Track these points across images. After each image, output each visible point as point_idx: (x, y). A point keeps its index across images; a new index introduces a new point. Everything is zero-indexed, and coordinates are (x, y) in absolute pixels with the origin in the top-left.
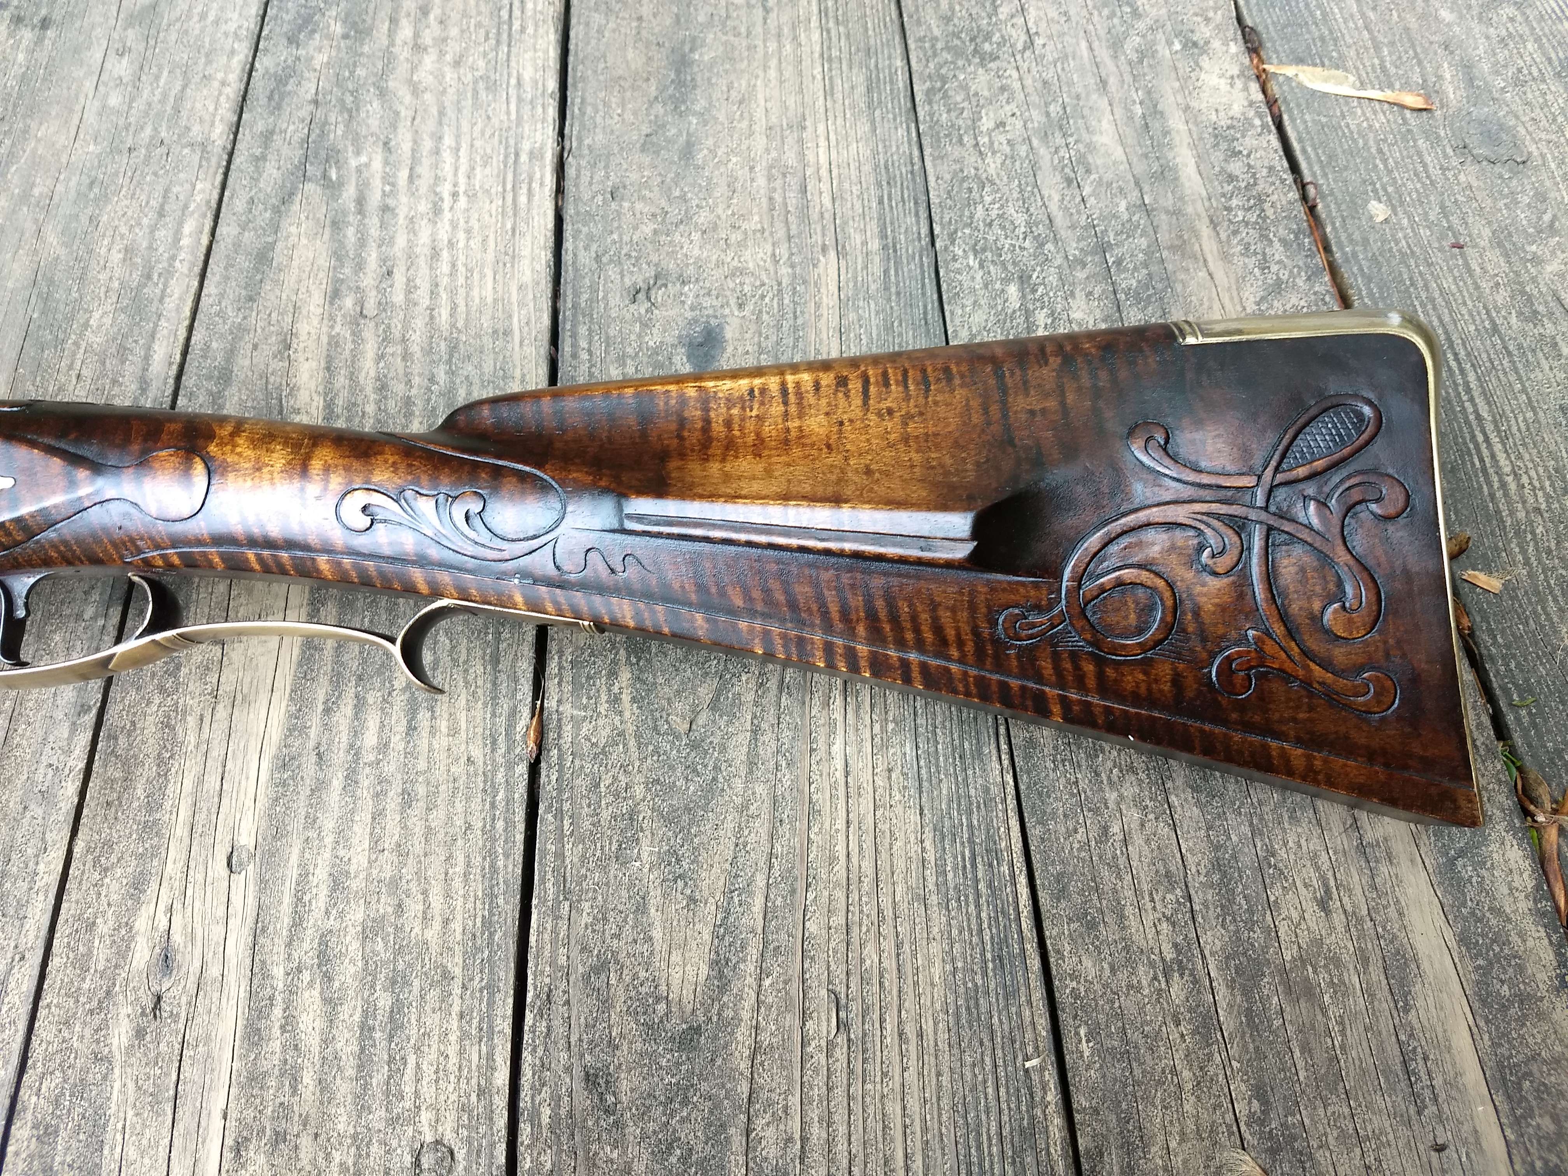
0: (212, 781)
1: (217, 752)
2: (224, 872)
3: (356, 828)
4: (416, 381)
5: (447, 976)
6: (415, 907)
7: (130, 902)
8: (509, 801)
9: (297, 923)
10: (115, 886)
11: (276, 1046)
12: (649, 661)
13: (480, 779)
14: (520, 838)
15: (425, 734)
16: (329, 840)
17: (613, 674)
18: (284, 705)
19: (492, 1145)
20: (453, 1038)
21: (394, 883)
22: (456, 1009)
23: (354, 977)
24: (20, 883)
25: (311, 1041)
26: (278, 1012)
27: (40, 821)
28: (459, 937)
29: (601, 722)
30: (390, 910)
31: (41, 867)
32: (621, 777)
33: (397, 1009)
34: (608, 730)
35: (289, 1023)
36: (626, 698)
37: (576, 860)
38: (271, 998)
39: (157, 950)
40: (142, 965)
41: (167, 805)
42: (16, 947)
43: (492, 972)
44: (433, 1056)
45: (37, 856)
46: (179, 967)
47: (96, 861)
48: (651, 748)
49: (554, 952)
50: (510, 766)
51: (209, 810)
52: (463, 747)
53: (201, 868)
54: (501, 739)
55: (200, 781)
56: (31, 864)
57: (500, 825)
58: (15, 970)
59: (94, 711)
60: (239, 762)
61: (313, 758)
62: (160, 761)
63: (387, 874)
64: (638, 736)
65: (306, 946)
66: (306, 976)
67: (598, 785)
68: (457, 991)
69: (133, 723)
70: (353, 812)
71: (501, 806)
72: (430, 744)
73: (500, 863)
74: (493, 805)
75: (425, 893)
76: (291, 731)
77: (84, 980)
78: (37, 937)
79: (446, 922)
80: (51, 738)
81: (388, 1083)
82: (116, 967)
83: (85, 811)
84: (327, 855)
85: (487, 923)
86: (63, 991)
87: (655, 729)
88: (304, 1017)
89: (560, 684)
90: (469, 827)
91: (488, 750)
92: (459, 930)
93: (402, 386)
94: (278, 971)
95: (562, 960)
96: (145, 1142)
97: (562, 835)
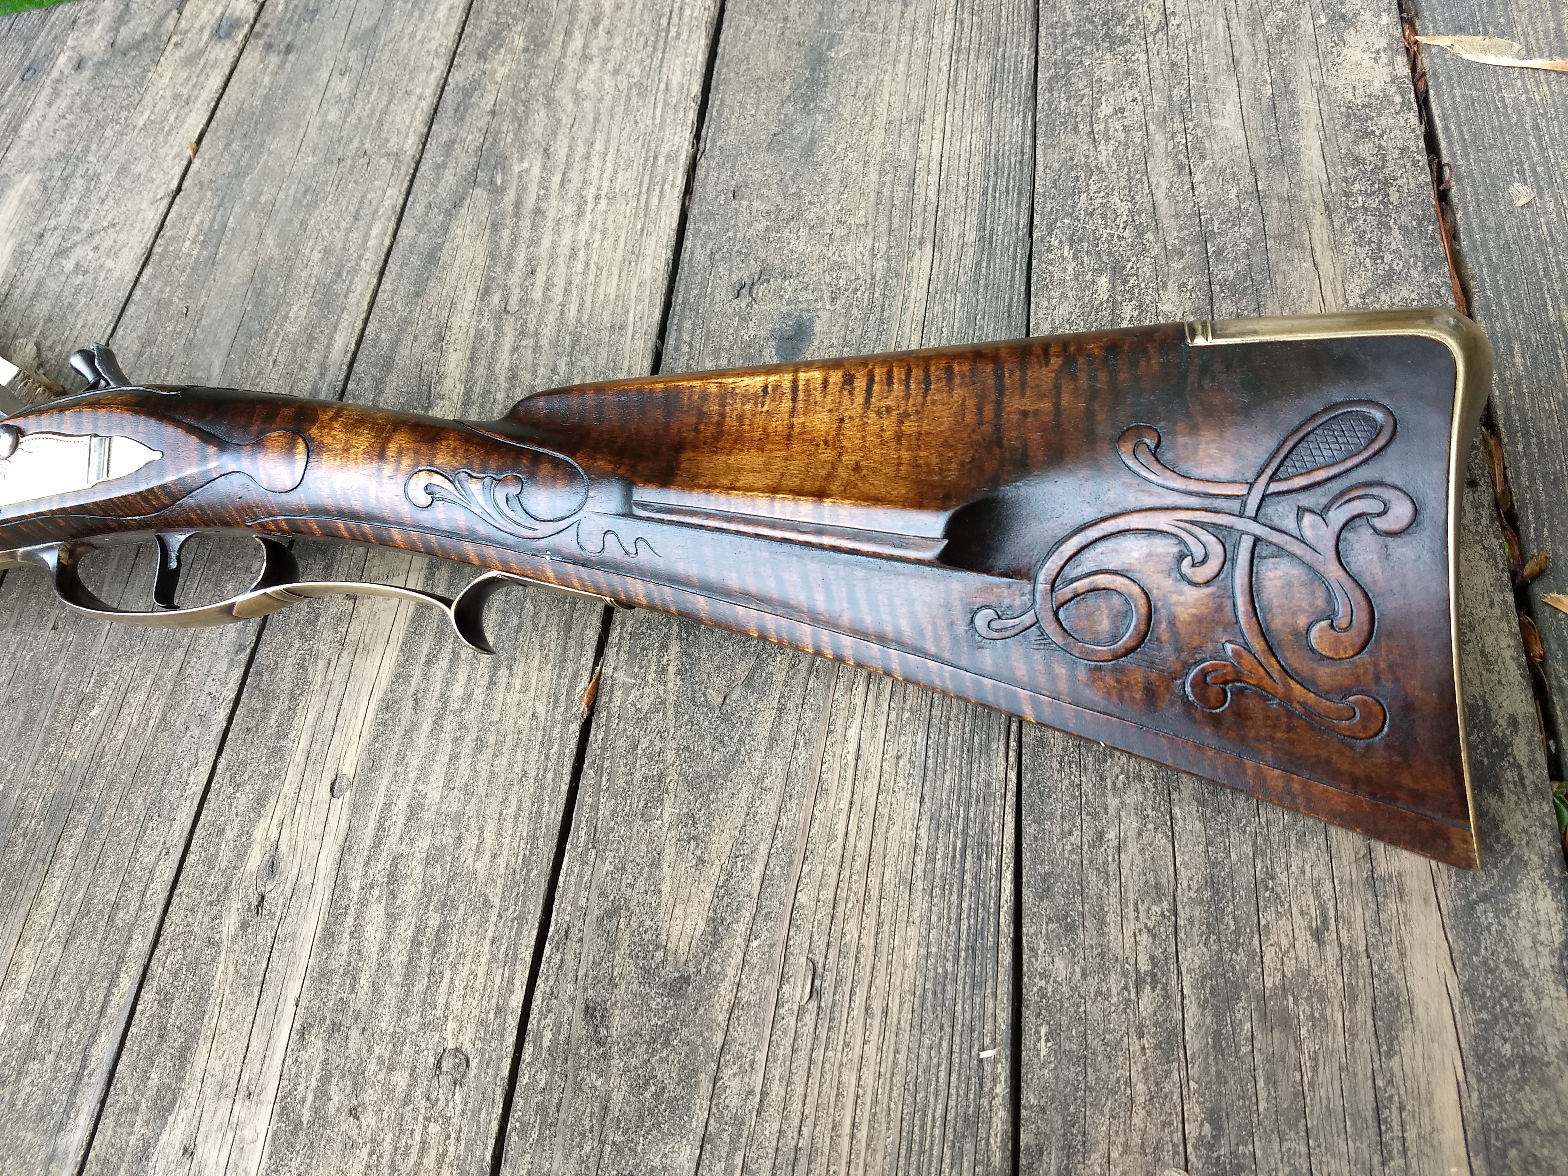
0: (330, 717)
1: (337, 692)
2: (328, 797)
3: (435, 767)
5: (487, 904)
6: (470, 841)
7: (252, 815)
8: (561, 754)
9: (377, 845)
10: (243, 800)
11: (344, 948)
12: (696, 637)
13: (540, 732)
14: (565, 788)
15: (502, 689)
16: (412, 775)
17: (664, 647)
18: (395, 654)
19: (500, 1059)
20: (484, 959)
21: (458, 818)
22: (490, 934)
23: (415, 895)
24: (174, 791)
25: (372, 948)
26: (350, 920)
27: (196, 740)
28: (502, 871)
29: (648, 690)
30: (451, 841)
31: (192, 778)
32: (657, 742)
33: (444, 928)
34: (652, 697)
35: (357, 931)
36: (672, 669)
37: (607, 813)
38: (347, 908)
39: (267, 857)
40: (254, 869)
41: (292, 735)
42: (164, 843)
43: (524, 906)
44: (465, 974)
45: (190, 769)
46: (282, 873)
47: (232, 778)
48: (684, 716)
49: (577, 893)
50: (566, 726)
51: (323, 741)
52: (531, 703)
53: (310, 791)
54: (563, 698)
55: (320, 716)
56: (184, 775)
57: (550, 775)
58: (161, 862)
59: (248, 650)
60: (353, 702)
61: (411, 704)
62: (293, 697)
63: (453, 810)
64: (677, 705)
65: (380, 866)
66: (376, 892)
67: (635, 748)
68: (493, 918)
69: (276, 663)
70: (435, 753)
71: (553, 758)
72: (505, 699)
73: (545, 810)
74: (547, 757)
75: (481, 829)
76: (397, 678)
77: (210, 875)
78: (181, 837)
79: (494, 856)
80: (214, 671)
81: (425, 993)
82: (235, 867)
83: (230, 735)
84: (409, 788)
85: (526, 861)
86: (193, 884)
87: (691, 699)
88: (369, 927)
89: (618, 652)
90: (525, 774)
91: (550, 707)
92: (504, 865)
94: (355, 885)
95: (582, 902)
96: (235, 1016)
97: (599, 790)
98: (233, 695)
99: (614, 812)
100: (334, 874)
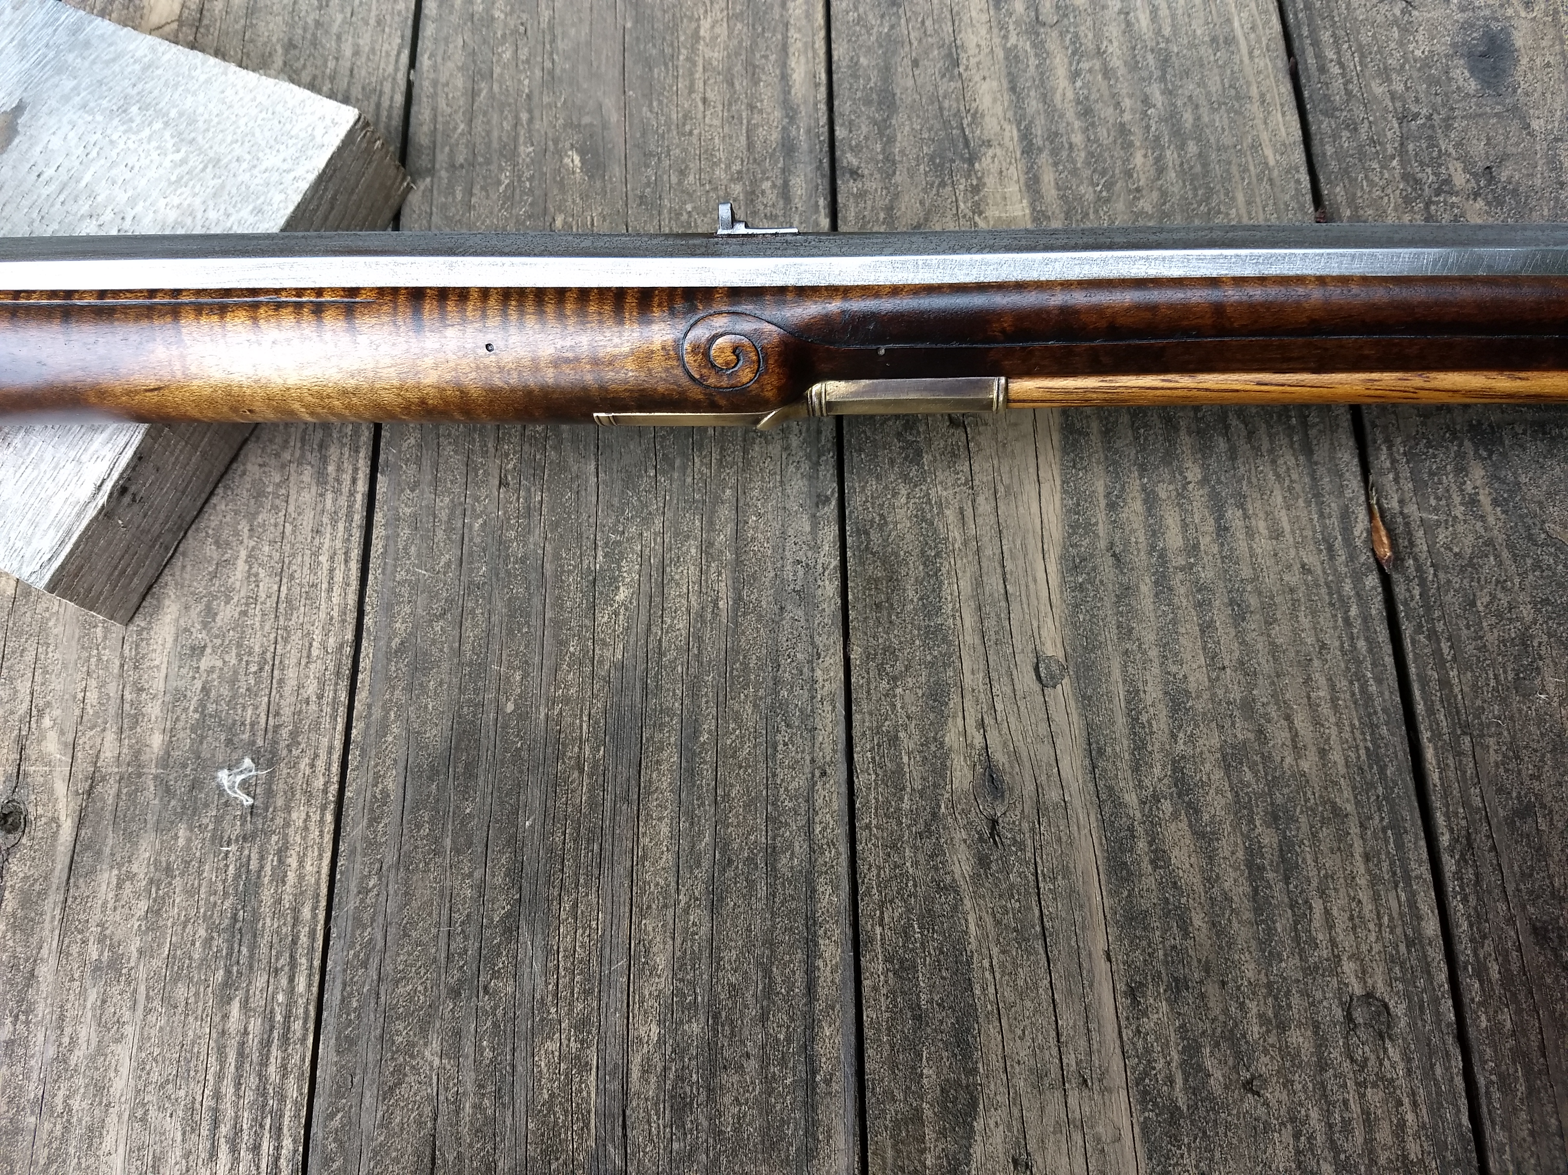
0: (993, 583)
1: (990, 550)
2: (1037, 687)
3: (1183, 641)
4: (1127, 103)
5: (1337, 813)
6: (1279, 735)
7: (932, 716)
8: (1366, 618)
9: (1139, 746)
10: (909, 697)
11: (1149, 882)
12: (1504, 455)
13: (1324, 590)
14: (1389, 660)
15: (1241, 535)
16: (1153, 653)
17: (1461, 470)
18: (1057, 497)
20: (1362, 881)
21: (1248, 706)
22: (1358, 849)
23: (1227, 807)
24: (797, 691)
25: (1191, 878)
26: (1142, 845)
27: (803, 623)
28: (1342, 770)
29: (1460, 528)
30: (1252, 736)
31: (818, 673)
32: (1500, 595)
33: (1286, 847)
34: (1471, 537)
35: (1159, 858)
36: (1485, 499)
37: (1466, 689)
38: (1131, 829)
39: (979, 770)
40: (966, 785)
41: (948, 608)
42: (813, 761)
43: (1392, 811)
44: (1343, 901)
45: (810, 662)
46: (1011, 790)
47: (880, 668)
48: (1529, 561)
49: (1464, 792)
50: (1357, 578)
51: (998, 616)
52: (1293, 552)
53: (1006, 682)
54: (1338, 543)
55: (979, 582)
56: (805, 670)
57: (1361, 644)
58: (819, 786)
59: (833, 502)
60: (1021, 562)
61: (1110, 561)
62: (927, 561)
63: (1236, 695)
64: (1511, 547)
65: (1157, 771)
66: (1167, 806)
67: (1473, 604)
68: (1355, 830)
69: (882, 516)
70: (1175, 622)
71: (1358, 623)
72: (1251, 548)
73: (1373, 688)
74: (1347, 621)
75: (1288, 718)
76: (1074, 527)
77: (901, 799)
78: (835, 751)
79: (1323, 753)
80: (791, 532)
81: (1295, 929)
82: (936, 786)
83: (852, 614)
84: (1156, 671)
85: (1374, 756)
86: (881, 812)
87: (1530, 538)
88: (1176, 852)
89: (1396, 480)
90: (1323, 646)
91: (1324, 556)
92: (1341, 762)
93: (1111, 110)
94: (1131, 798)
95: (1477, 802)
96: (1021, 983)
97: (1443, 662)
98: (835, 562)
99: (1475, 688)
100: (1091, 786)
